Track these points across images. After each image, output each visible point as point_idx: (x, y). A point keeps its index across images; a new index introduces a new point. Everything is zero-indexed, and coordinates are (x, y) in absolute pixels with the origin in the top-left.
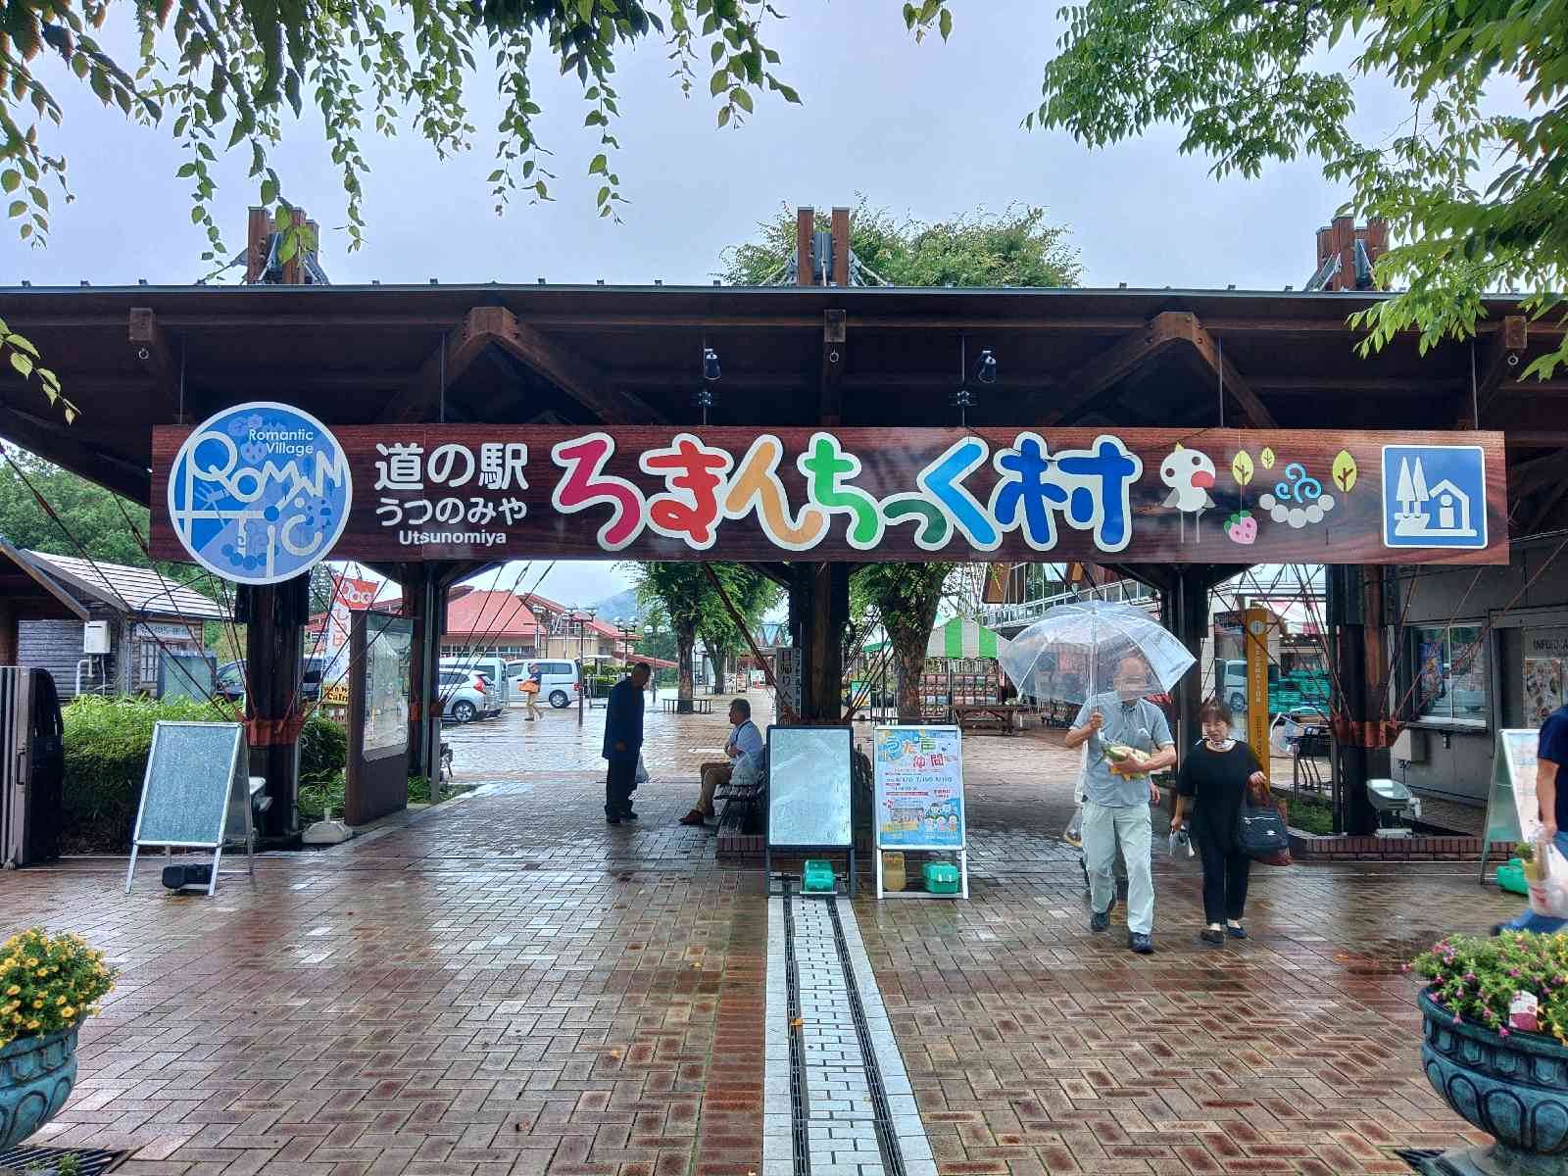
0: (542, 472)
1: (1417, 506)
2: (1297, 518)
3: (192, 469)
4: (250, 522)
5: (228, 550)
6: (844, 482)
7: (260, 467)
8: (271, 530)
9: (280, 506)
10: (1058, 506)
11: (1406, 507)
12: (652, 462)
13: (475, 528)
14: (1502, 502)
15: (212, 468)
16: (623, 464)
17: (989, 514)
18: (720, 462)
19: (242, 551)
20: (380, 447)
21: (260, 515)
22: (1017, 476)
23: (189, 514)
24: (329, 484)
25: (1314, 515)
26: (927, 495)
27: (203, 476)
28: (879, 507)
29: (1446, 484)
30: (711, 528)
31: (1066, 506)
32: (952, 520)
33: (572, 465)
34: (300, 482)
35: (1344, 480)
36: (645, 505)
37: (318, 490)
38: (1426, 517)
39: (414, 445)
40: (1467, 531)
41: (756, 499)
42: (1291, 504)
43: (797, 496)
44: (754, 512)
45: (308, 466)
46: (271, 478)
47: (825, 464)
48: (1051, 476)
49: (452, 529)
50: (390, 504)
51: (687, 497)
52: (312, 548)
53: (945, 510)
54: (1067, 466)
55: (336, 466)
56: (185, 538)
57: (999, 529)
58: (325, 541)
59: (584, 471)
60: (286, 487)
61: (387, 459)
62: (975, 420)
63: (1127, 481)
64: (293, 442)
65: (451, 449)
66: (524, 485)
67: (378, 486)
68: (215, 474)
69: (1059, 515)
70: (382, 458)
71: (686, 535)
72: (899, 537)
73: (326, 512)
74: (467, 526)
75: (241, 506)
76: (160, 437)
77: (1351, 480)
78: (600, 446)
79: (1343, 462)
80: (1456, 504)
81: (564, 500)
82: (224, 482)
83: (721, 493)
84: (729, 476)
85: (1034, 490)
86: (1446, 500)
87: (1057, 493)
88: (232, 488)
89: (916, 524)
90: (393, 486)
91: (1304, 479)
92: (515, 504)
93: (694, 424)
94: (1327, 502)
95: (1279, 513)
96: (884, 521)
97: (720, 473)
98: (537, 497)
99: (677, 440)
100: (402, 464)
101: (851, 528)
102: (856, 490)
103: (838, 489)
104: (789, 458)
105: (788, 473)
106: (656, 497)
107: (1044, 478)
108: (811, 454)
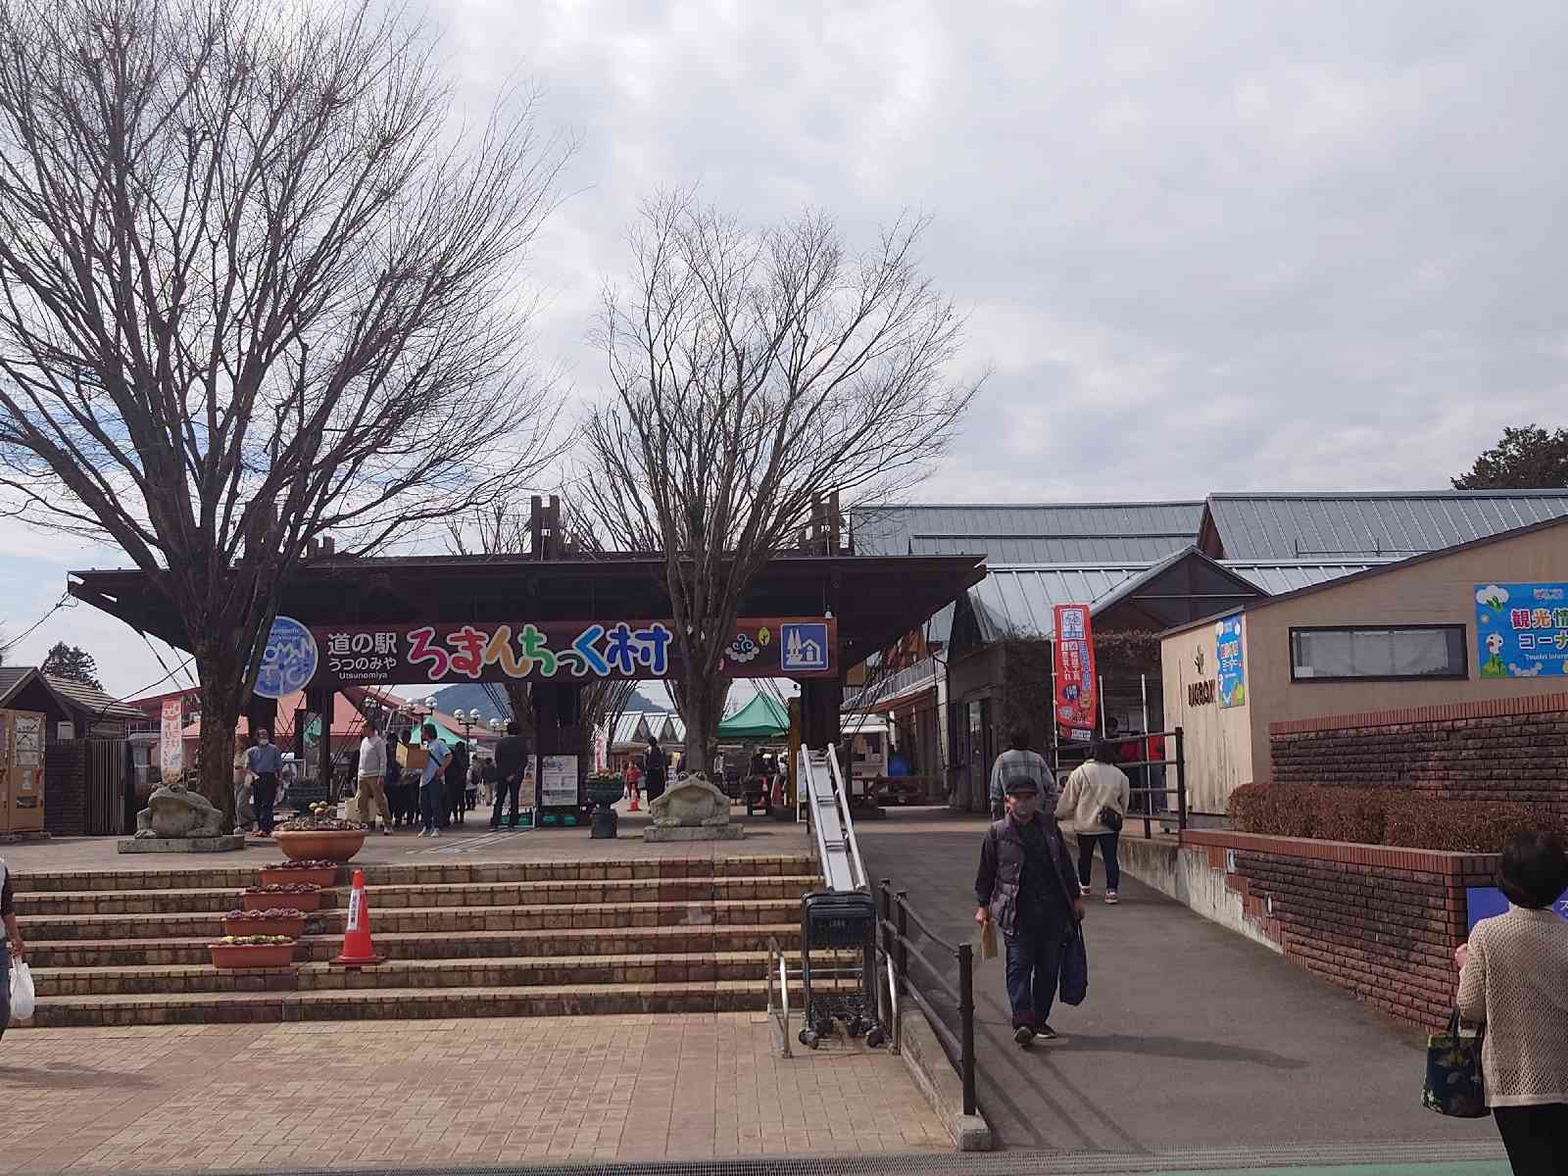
0: (402, 645)
1: (796, 651)
2: (742, 659)
4: (272, 670)
5: (262, 683)
6: (539, 647)
7: (276, 645)
8: (282, 674)
9: (285, 663)
10: (635, 655)
11: (791, 651)
12: (452, 639)
13: (374, 671)
14: (834, 647)
16: (439, 641)
17: (604, 659)
18: (484, 639)
19: (269, 684)
20: (330, 636)
21: (277, 667)
22: (617, 642)
24: (307, 652)
25: (750, 656)
26: (577, 651)
28: (555, 657)
30: (479, 668)
31: (639, 655)
32: (588, 662)
33: (416, 642)
34: (294, 652)
35: (764, 640)
36: (449, 660)
37: (302, 655)
38: (800, 656)
39: (345, 635)
40: (819, 662)
41: (499, 655)
42: (739, 652)
43: (518, 654)
44: (498, 661)
45: (298, 646)
46: (281, 651)
47: (529, 639)
48: (632, 641)
49: (364, 672)
50: (336, 661)
51: (468, 655)
52: (300, 682)
53: (584, 657)
54: (638, 637)
55: (310, 645)
57: (609, 666)
58: (306, 678)
59: (421, 645)
60: (288, 655)
61: (333, 641)
62: (597, 619)
63: (666, 643)
64: (292, 635)
65: (363, 636)
66: (395, 651)
67: (330, 653)
69: (635, 659)
70: (330, 640)
71: (467, 672)
72: (564, 670)
73: (306, 665)
74: (369, 671)
75: (268, 663)
77: (767, 640)
78: (429, 632)
79: (764, 634)
80: (814, 650)
81: (412, 657)
83: (483, 653)
84: (487, 645)
85: (624, 648)
86: (810, 648)
87: (635, 650)
88: (264, 655)
89: (572, 664)
90: (335, 653)
91: (746, 640)
92: (391, 660)
93: (471, 621)
94: (756, 651)
95: (734, 656)
96: (558, 663)
97: (483, 643)
98: (400, 656)
99: (463, 629)
100: (340, 643)
101: (543, 667)
102: (544, 650)
103: (536, 650)
104: (514, 635)
105: (514, 643)
106: (453, 656)
107: (629, 643)
108: (524, 634)
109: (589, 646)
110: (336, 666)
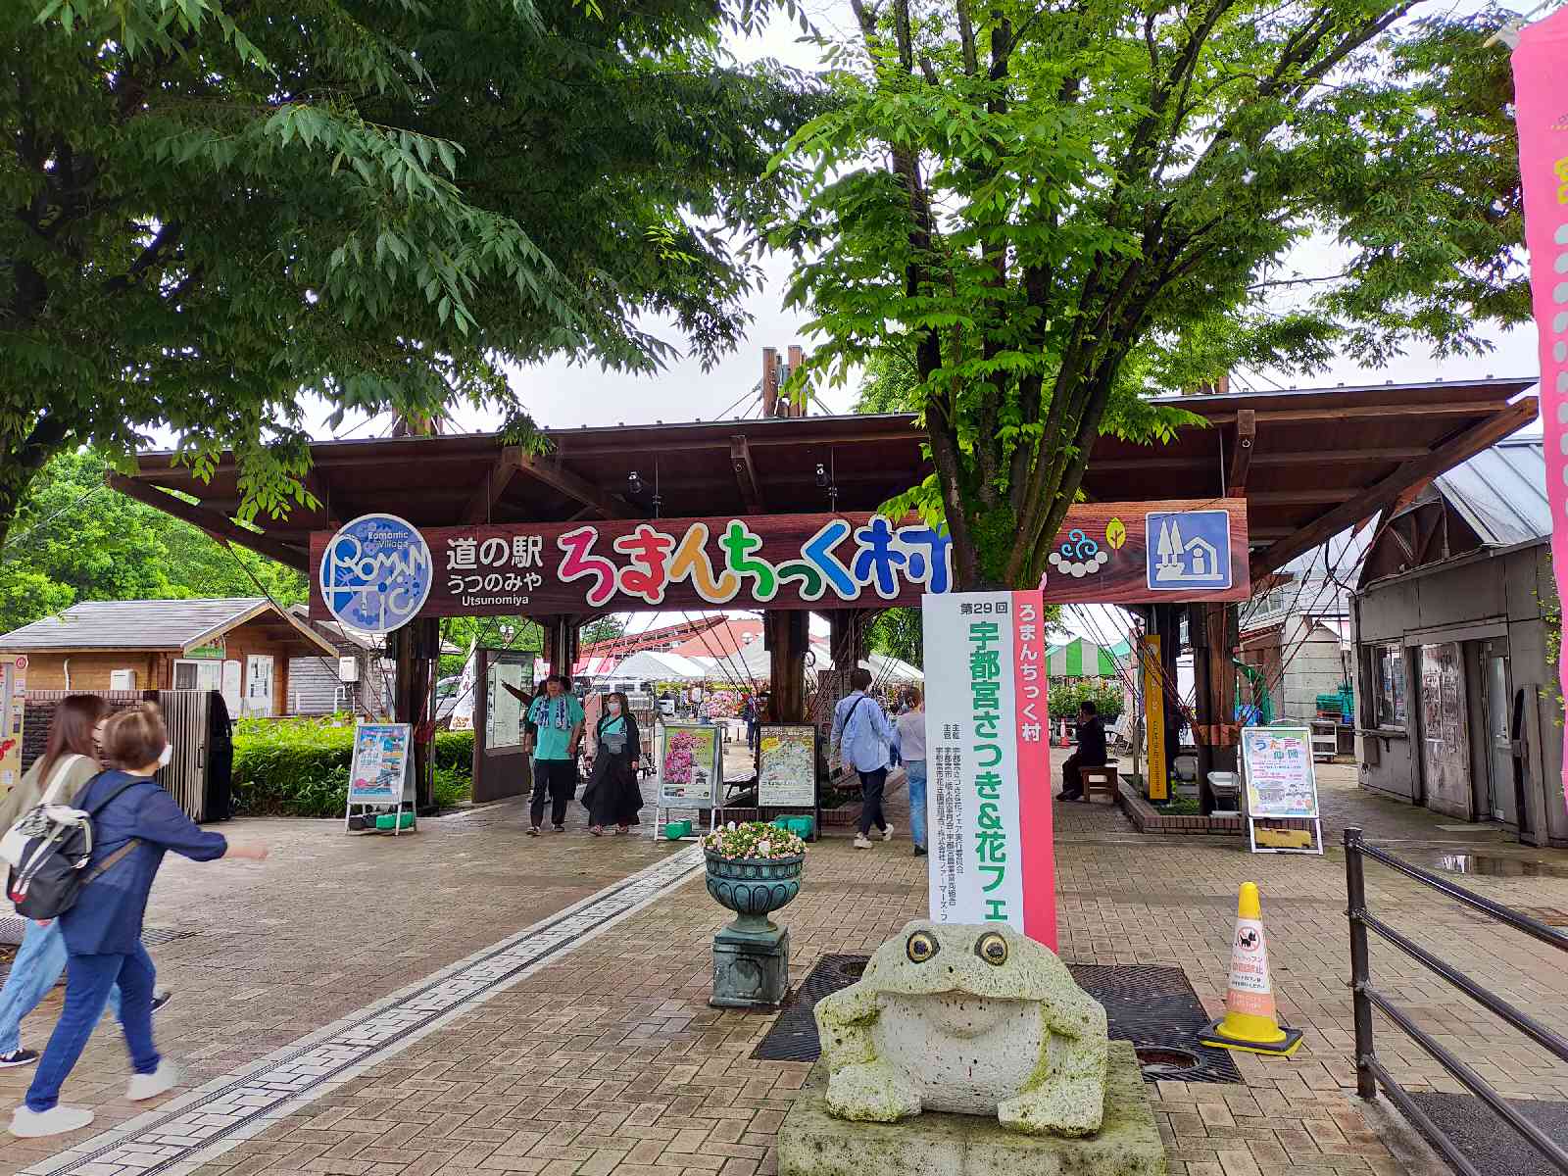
0: (552, 554)
1: (1174, 557)
2: (1078, 570)
3: (334, 560)
4: (368, 593)
5: (356, 612)
6: (750, 555)
7: (375, 557)
8: (382, 599)
9: (388, 583)
10: (900, 567)
11: (1165, 560)
12: (622, 545)
13: (510, 593)
15: (346, 559)
16: (603, 547)
17: (851, 574)
18: (667, 544)
19: (365, 613)
20: (450, 541)
21: (376, 588)
22: (871, 546)
23: (333, 589)
24: (418, 567)
25: (1092, 567)
26: (807, 561)
27: (340, 564)
28: (775, 571)
29: (1197, 540)
30: (661, 589)
31: (905, 567)
32: (825, 579)
33: (570, 549)
34: (400, 566)
35: (1115, 540)
36: (617, 575)
37: (411, 571)
38: (1182, 565)
39: (471, 540)
40: (1215, 576)
41: (691, 568)
42: (1073, 560)
43: (718, 567)
44: (689, 577)
45: (405, 556)
46: (382, 564)
47: (737, 541)
48: (895, 545)
49: (495, 595)
50: (456, 579)
51: (645, 568)
53: (821, 572)
54: (905, 537)
55: (422, 554)
56: (330, 604)
57: (858, 584)
58: (417, 604)
59: (578, 553)
60: (391, 570)
61: (454, 549)
62: (844, 506)
63: (949, 547)
64: (395, 540)
65: (494, 541)
66: (540, 564)
67: (449, 567)
68: (348, 562)
69: (900, 573)
70: (450, 548)
72: (788, 592)
73: (416, 585)
74: (503, 593)
75: (364, 583)
76: (314, 538)
77: (1122, 539)
78: (589, 535)
79: (1114, 527)
80: (1206, 555)
81: (565, 573)
82: (353, 567)
83: (667, 564)
84: (673, 552)
85: (882, 556)
86: (1198, 552)
87: (898, 557)
88: (358, 571)
89: (801, 581)
90: (457, 567)
91: (1083, 541)
92: (534, 577)
93: (649, 518)
94: (1102, 557)
95: (1065, 567)
96: (778, 581)
97: (667, 550)
98: (548, 571)
99: (638, 530)
100: (464, 552)
101: (755, 587)
102: (757, 559)
103: (746, 559)
104: (713, 539)
105: (712, 548)
106: (625, 569)
107: (890, 547)
108: (727, 536)
109: (827, 552)
110: (457, 586)
